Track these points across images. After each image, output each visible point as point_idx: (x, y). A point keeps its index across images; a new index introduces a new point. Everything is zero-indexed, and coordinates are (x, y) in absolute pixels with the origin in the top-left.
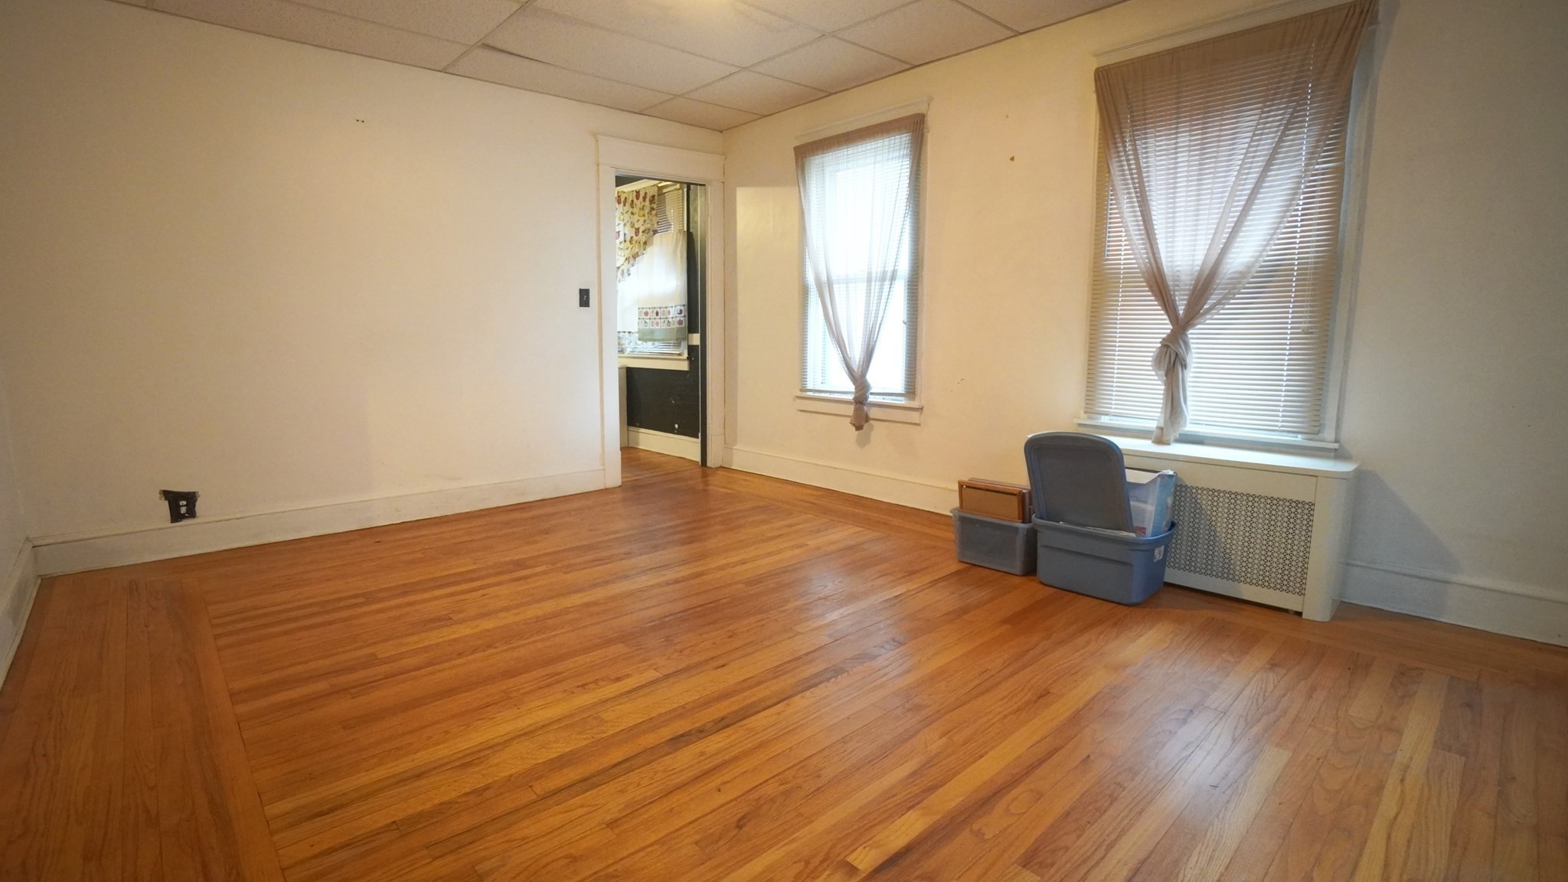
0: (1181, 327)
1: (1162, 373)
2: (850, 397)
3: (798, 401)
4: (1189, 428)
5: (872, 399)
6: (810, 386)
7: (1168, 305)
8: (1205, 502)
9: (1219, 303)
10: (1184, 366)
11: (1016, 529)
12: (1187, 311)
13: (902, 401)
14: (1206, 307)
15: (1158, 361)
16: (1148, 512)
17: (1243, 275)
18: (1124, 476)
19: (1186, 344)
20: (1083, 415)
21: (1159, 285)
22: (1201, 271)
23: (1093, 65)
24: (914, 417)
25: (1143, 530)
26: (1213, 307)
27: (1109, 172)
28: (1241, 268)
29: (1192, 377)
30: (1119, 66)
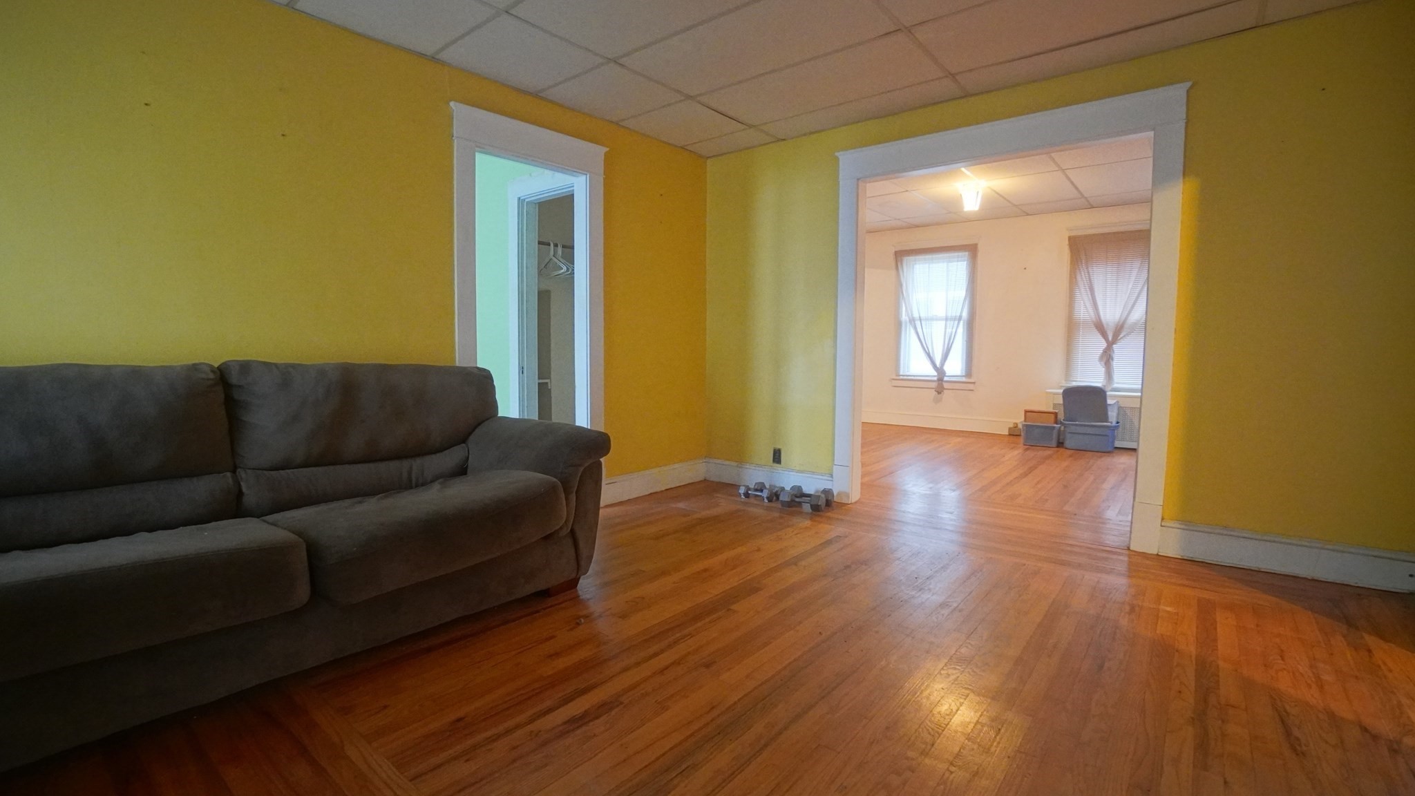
0: (1110, 345)
1: (1103, 363)
2: (935, 378)
3: (893, 381)
4: (1116, 385)
5: (946, 379)
6: (901, 373)
7: (1104, 334)
8: (1128, 412)
9: (1124, 336)
10: (1112, 359)
11: (1054, 427)
12: (1113, 339)
13: (964, 379)
14: (1121, 336)
15: (1101, 358)
16: (1113, 415)
17: (1135, 324)
18: (1106, 401)
19: (1113, 351)
20: (1064, 382)
21: (1100, 328)
22: (1119, 322)
23: (1066, 235)
24: (971, 386)
25: (1111, 423)
26: (1122, 338)
27: (1075, 277)
28: (1134, 321)
29: (1115, 364)
30: (1079, 237)
